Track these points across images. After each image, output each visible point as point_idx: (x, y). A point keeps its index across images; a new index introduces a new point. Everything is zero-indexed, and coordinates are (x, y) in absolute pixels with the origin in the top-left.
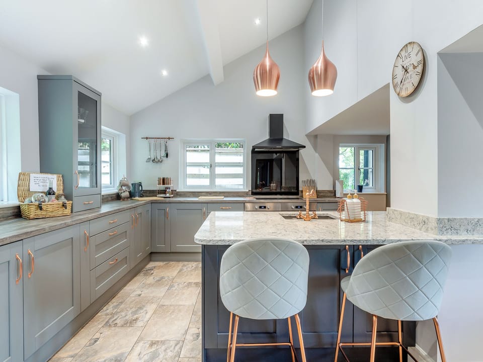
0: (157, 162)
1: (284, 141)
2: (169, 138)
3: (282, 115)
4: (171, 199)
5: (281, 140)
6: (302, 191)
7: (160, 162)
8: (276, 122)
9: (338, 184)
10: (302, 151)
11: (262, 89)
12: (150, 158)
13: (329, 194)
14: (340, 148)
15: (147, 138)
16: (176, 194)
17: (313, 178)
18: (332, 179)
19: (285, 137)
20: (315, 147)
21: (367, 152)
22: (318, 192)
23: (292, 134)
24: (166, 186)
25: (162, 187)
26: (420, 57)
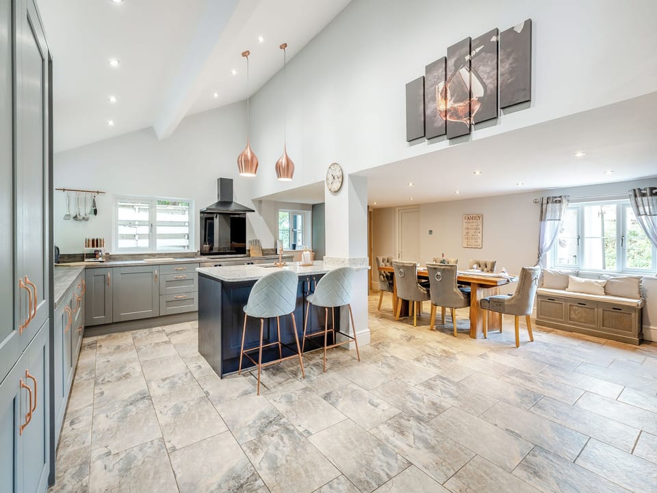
0: (80, 220)
1: (233, 204)
2: (98, 192)
3: (232, 180)
4: (105, 263)
5: (229, 203)
6: (249, 251)
7: (85, 219)
8: (225, 186)
9: (278, 243)
10: (248, 215)
11: (245, 172)
12: (69, 215)
13: (272, 252)
14: (280, 213)
15: (64, 190)
16: (110, 257)
17: (258, 239)
18: (273, 239)
19: (234, 201)
20: (260, 212)
21: (296, 217)
22: (263, 250)
23: (241, 199)
24: (95, 248)
25: (91, 250)
26: (340, 174)
